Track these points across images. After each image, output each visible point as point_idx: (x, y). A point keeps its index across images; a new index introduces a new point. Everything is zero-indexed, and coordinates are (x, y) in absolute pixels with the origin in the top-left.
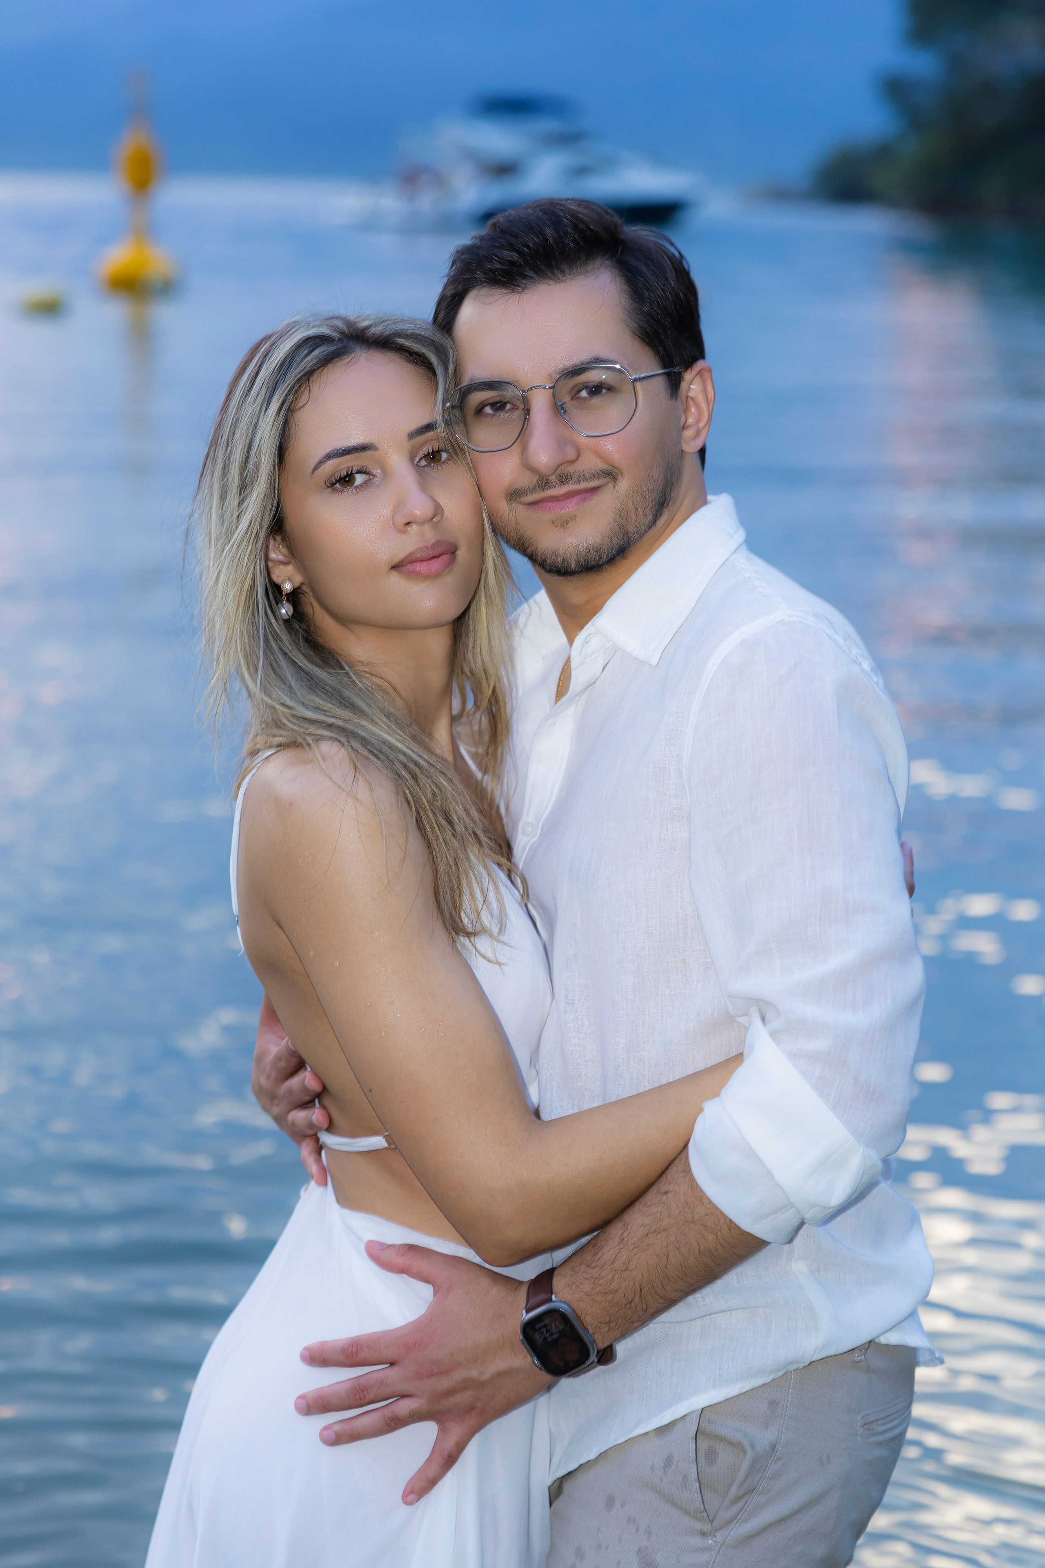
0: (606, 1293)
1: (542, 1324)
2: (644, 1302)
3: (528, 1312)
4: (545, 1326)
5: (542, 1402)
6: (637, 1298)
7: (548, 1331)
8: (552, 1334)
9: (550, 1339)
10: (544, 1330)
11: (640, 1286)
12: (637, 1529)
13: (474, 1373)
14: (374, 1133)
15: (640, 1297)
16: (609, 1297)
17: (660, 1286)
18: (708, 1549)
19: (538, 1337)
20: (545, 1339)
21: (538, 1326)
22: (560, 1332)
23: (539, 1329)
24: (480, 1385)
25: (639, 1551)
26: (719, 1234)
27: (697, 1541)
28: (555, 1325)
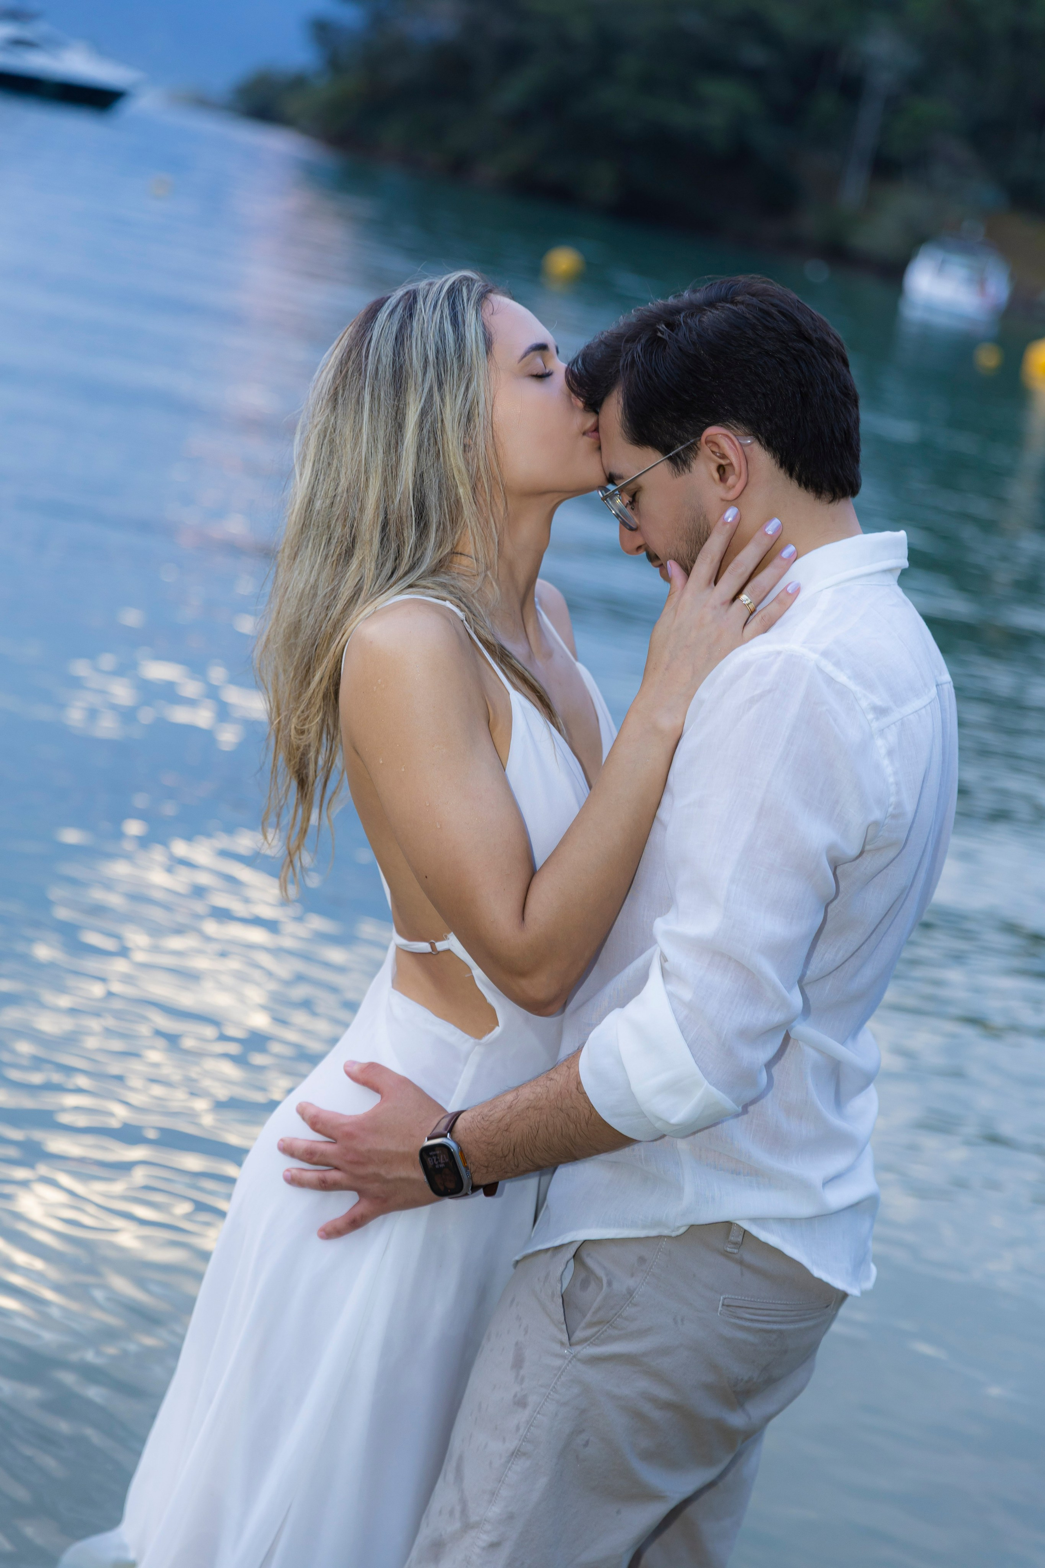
0: (489, 1144)
1: (434, 1153)
2: (516, 1159)
3: (429, 1139)
4: (436, 1155)
5: (425, 1210)
6: (511, 1155)
7: (437, 1160)
8: (439, 1163)
9: (437, 1166)
10: (434, 1158)
11: (514, 1147)
12: (520, 1326)
13: (383, 1172)
14: (422, 939)
15: (513, 1155)
16: (490, 1148)
17: (529, 1151)
18: (563, 1357)
19: (430, 1162)
20: (435, 1165)
21: (431, 1153)
22: (445, 1163)
23: (431, 1156)
24: (386, 1181)
25: (517, 1344)
26: (578, 1125)
27: (557, 1348)
28: (443, 1157)
